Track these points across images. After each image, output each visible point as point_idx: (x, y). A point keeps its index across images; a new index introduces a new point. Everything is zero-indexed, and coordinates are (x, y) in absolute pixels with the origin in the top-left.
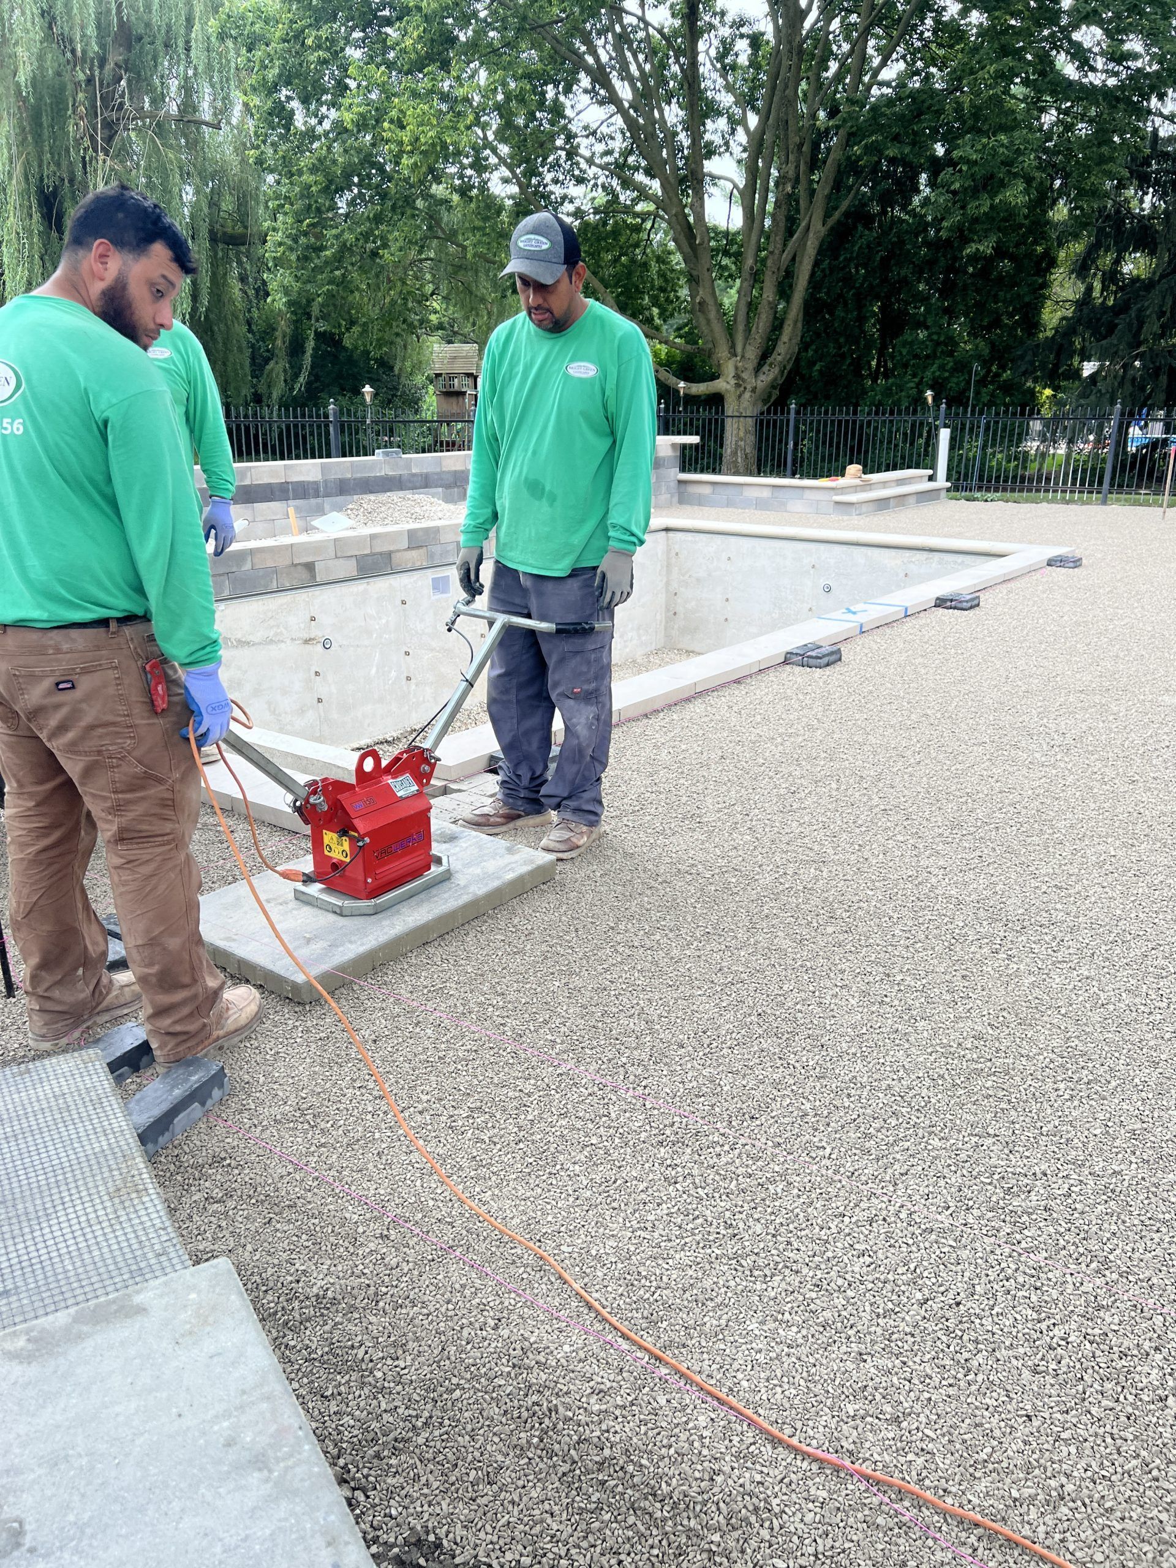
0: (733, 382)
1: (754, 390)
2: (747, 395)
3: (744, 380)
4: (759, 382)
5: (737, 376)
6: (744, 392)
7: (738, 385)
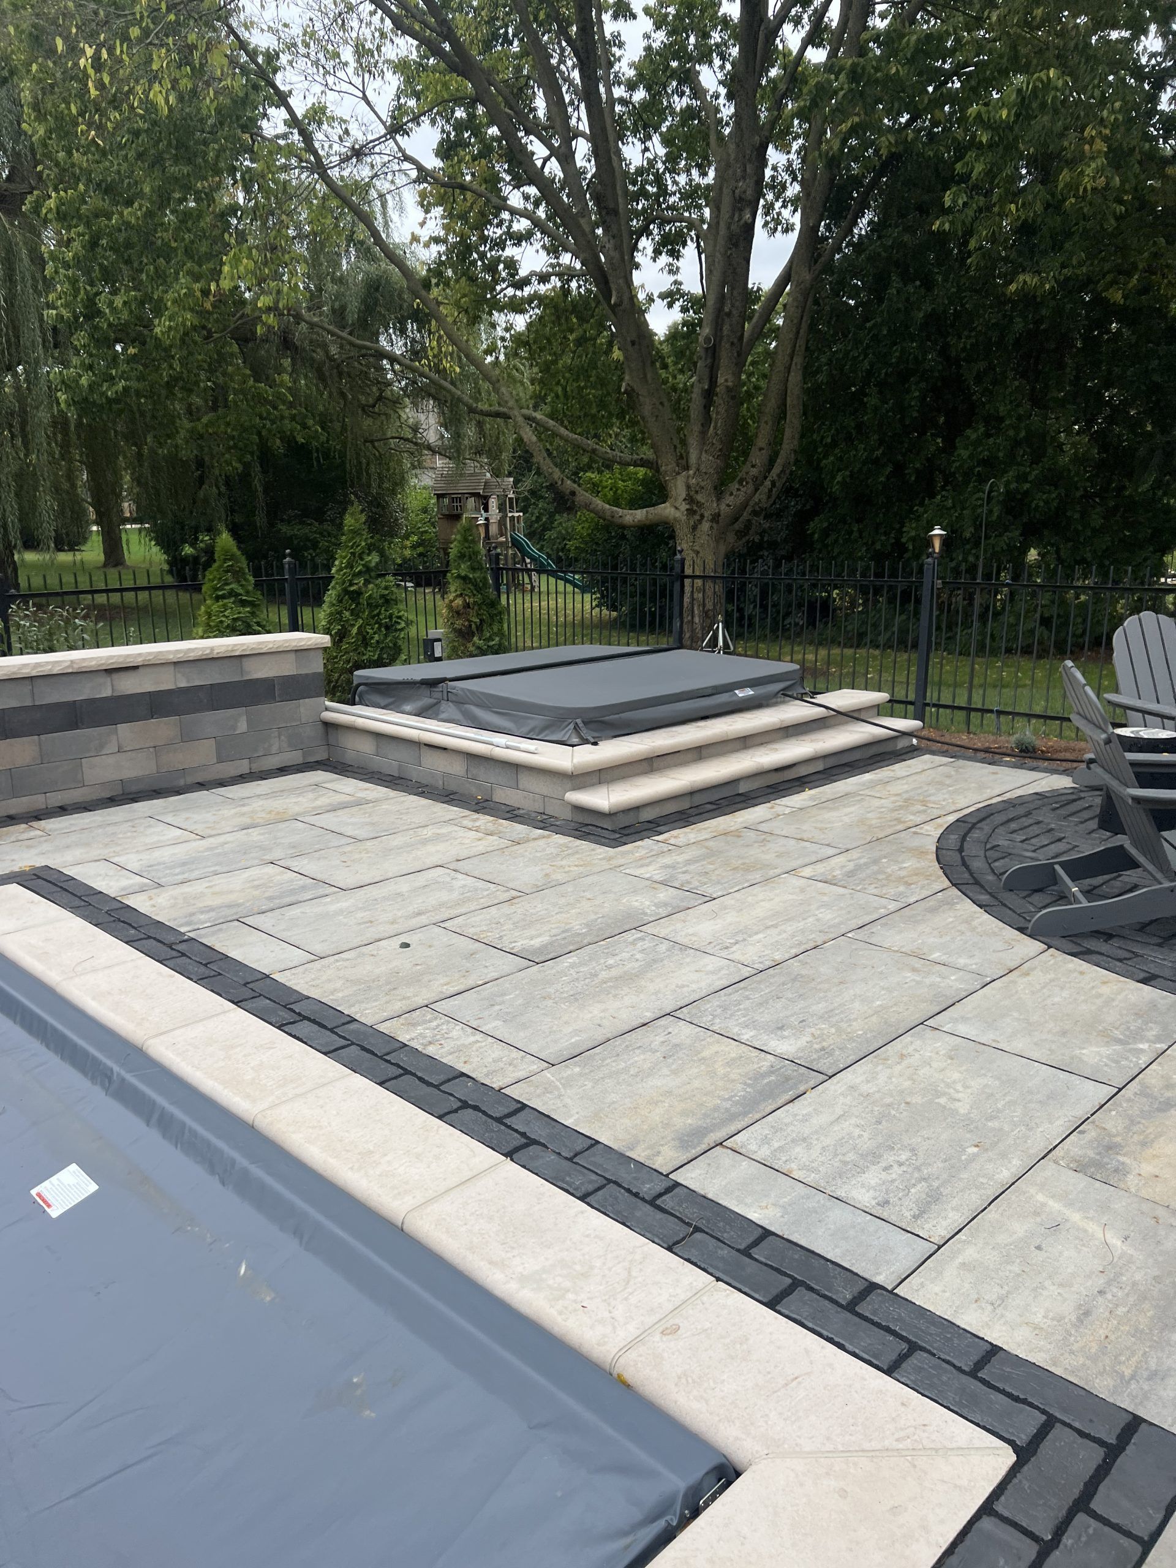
0: (684, 507)
1: (715, 518)
2: (705, 526)
3: (700, 505)
4: (723, 507)
5: (690, 499)
6: (700, 521)
7: (691, 512)
